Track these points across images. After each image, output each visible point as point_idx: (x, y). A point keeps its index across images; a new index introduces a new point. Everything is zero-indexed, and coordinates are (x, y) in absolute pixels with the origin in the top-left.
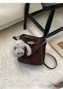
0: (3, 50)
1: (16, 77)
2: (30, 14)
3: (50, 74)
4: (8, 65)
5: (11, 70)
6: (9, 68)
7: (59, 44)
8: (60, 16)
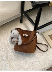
0: (5, 40)
1: (16, 62)
2: (25, 11)
3: (43, 60)
4: (9, 52)
5: (11, 56)
6: (9, 55)
7: (50, 36)
8: (51, 13)
